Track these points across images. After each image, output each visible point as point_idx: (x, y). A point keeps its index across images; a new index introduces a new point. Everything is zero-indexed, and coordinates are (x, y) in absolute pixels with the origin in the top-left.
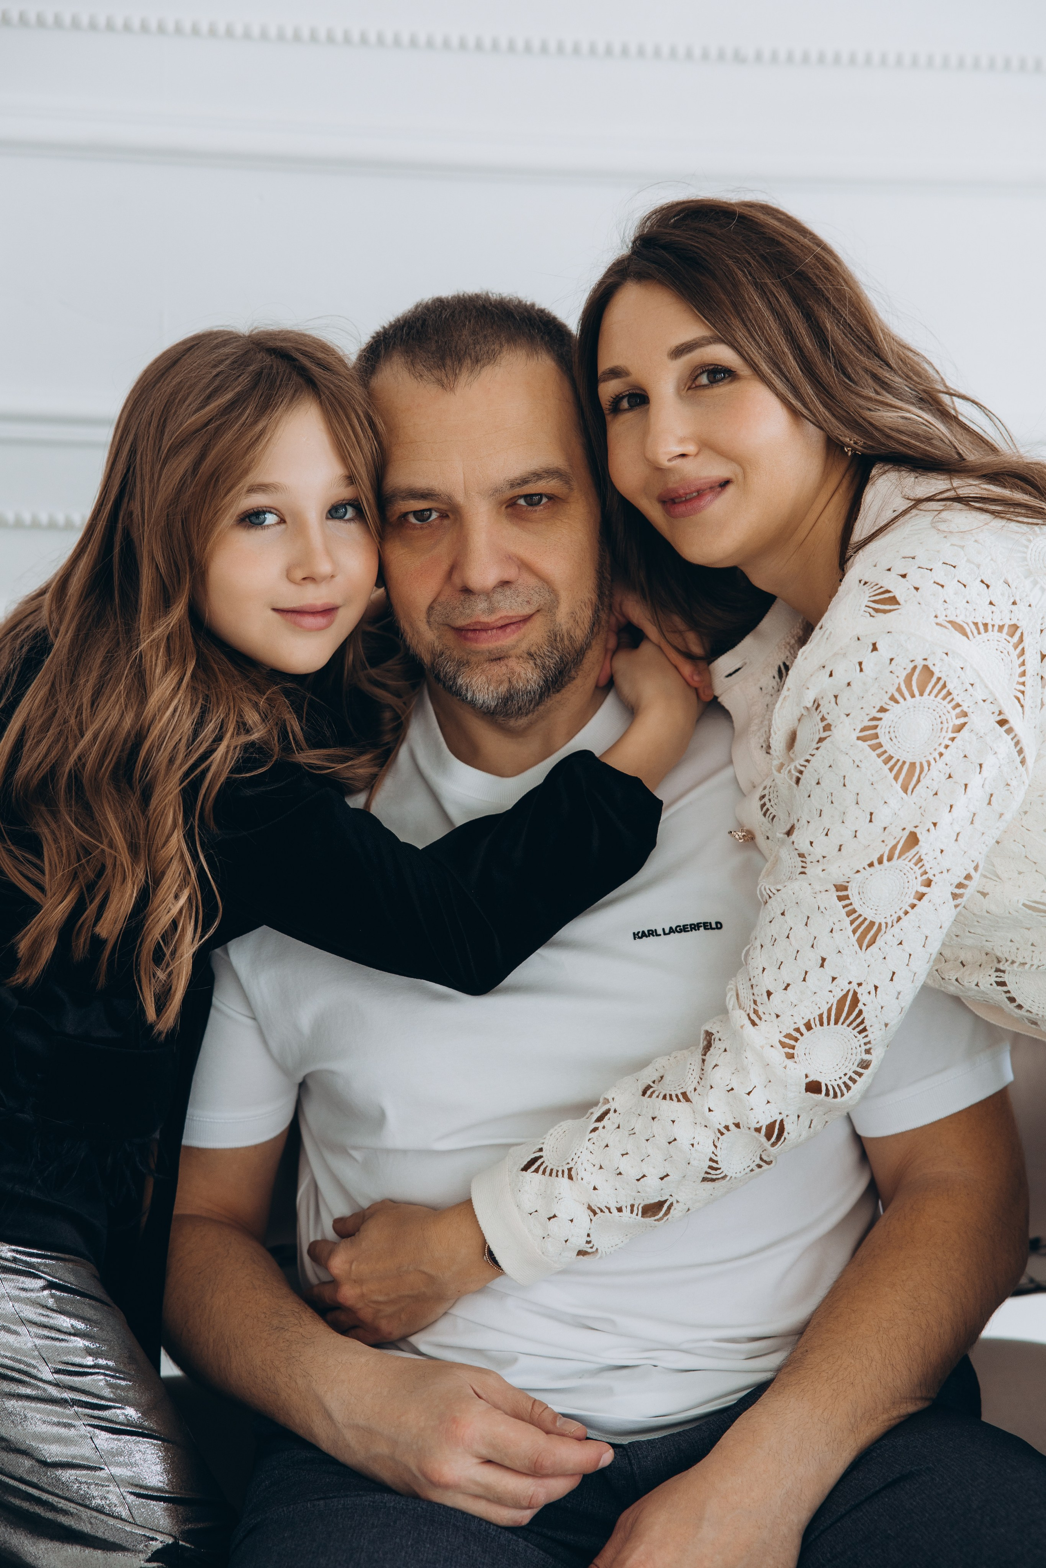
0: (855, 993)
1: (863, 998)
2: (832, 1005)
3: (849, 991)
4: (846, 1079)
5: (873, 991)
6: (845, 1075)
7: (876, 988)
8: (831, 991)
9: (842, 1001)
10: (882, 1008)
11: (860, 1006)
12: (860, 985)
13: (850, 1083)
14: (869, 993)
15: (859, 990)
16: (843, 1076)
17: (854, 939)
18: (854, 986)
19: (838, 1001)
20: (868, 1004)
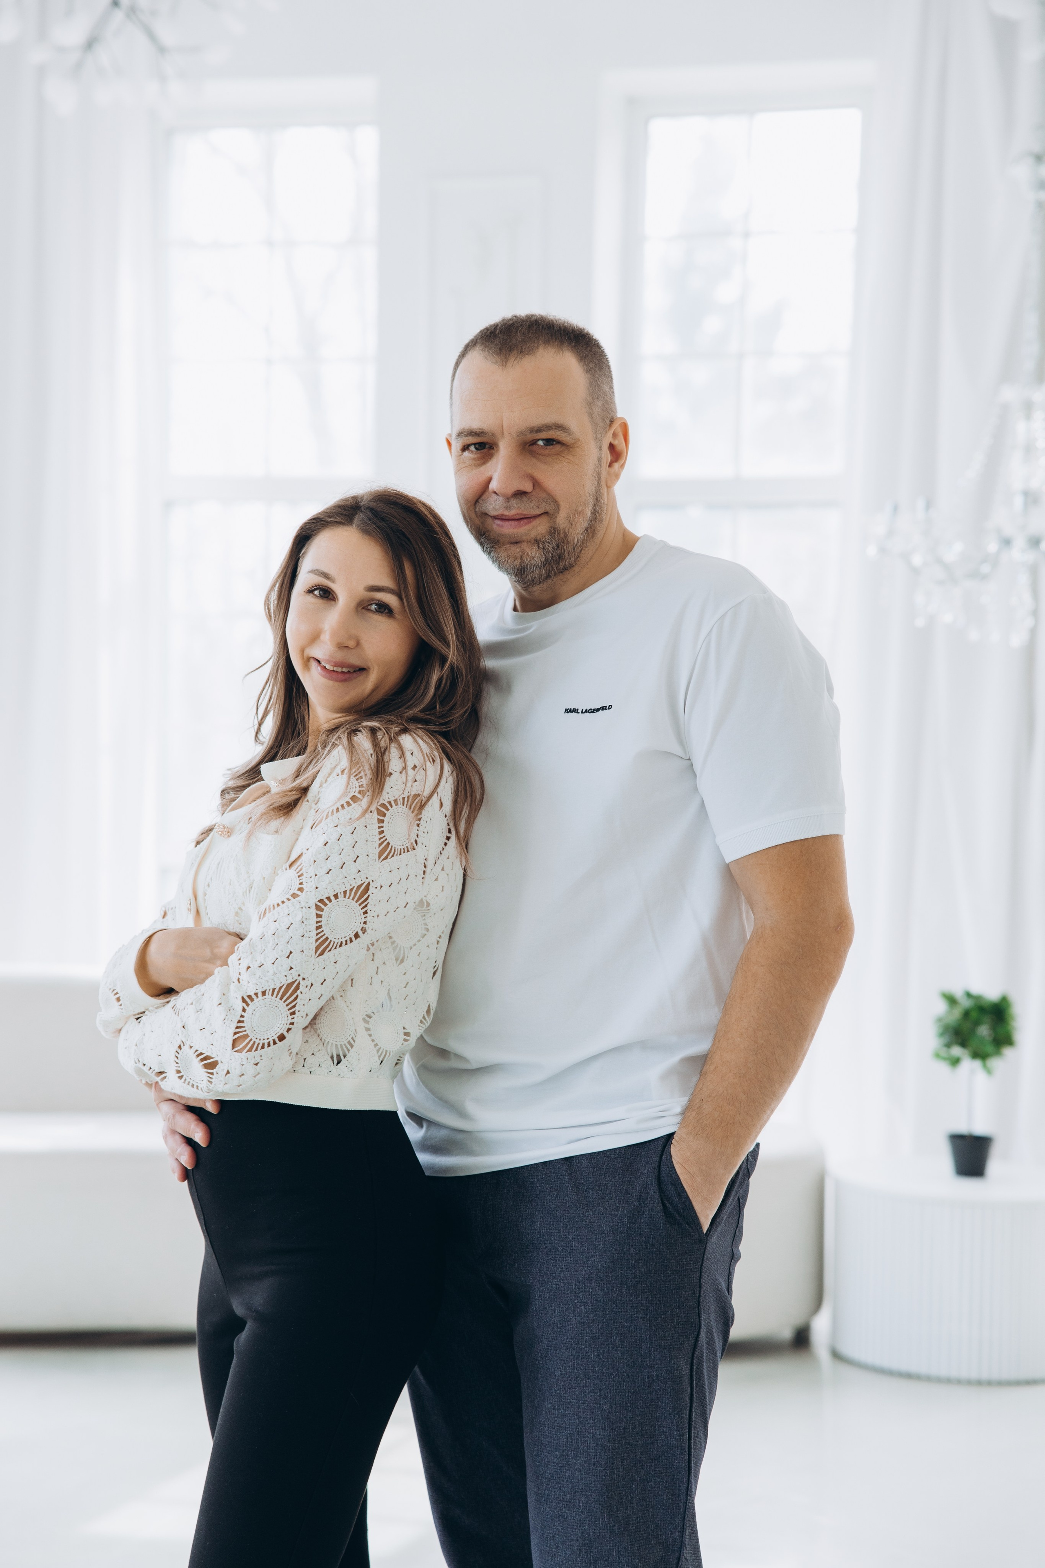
0: (299, 983)
1: (301, 988)
2: (283, 985)
3: (296, 980)
4: (266, 1042)
5: (309, 987)
6: (268, 1039)
7: (312, 985)
8: (286, 976)
9: (289, 985)
10: (310, 1000)
11: (298, 992)
12: (304, 979)
13: (266, 1045)
14: (307, 986)
15: (302, 982)
16: (266, 1039)
17: (314, 945)
18: (300, 979)
19: (288, 984)
20: (304, 995)
